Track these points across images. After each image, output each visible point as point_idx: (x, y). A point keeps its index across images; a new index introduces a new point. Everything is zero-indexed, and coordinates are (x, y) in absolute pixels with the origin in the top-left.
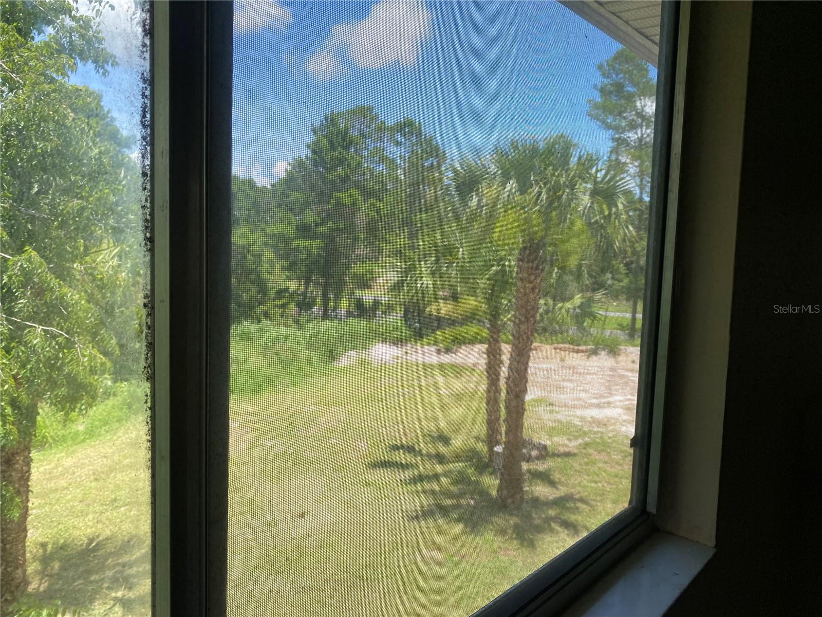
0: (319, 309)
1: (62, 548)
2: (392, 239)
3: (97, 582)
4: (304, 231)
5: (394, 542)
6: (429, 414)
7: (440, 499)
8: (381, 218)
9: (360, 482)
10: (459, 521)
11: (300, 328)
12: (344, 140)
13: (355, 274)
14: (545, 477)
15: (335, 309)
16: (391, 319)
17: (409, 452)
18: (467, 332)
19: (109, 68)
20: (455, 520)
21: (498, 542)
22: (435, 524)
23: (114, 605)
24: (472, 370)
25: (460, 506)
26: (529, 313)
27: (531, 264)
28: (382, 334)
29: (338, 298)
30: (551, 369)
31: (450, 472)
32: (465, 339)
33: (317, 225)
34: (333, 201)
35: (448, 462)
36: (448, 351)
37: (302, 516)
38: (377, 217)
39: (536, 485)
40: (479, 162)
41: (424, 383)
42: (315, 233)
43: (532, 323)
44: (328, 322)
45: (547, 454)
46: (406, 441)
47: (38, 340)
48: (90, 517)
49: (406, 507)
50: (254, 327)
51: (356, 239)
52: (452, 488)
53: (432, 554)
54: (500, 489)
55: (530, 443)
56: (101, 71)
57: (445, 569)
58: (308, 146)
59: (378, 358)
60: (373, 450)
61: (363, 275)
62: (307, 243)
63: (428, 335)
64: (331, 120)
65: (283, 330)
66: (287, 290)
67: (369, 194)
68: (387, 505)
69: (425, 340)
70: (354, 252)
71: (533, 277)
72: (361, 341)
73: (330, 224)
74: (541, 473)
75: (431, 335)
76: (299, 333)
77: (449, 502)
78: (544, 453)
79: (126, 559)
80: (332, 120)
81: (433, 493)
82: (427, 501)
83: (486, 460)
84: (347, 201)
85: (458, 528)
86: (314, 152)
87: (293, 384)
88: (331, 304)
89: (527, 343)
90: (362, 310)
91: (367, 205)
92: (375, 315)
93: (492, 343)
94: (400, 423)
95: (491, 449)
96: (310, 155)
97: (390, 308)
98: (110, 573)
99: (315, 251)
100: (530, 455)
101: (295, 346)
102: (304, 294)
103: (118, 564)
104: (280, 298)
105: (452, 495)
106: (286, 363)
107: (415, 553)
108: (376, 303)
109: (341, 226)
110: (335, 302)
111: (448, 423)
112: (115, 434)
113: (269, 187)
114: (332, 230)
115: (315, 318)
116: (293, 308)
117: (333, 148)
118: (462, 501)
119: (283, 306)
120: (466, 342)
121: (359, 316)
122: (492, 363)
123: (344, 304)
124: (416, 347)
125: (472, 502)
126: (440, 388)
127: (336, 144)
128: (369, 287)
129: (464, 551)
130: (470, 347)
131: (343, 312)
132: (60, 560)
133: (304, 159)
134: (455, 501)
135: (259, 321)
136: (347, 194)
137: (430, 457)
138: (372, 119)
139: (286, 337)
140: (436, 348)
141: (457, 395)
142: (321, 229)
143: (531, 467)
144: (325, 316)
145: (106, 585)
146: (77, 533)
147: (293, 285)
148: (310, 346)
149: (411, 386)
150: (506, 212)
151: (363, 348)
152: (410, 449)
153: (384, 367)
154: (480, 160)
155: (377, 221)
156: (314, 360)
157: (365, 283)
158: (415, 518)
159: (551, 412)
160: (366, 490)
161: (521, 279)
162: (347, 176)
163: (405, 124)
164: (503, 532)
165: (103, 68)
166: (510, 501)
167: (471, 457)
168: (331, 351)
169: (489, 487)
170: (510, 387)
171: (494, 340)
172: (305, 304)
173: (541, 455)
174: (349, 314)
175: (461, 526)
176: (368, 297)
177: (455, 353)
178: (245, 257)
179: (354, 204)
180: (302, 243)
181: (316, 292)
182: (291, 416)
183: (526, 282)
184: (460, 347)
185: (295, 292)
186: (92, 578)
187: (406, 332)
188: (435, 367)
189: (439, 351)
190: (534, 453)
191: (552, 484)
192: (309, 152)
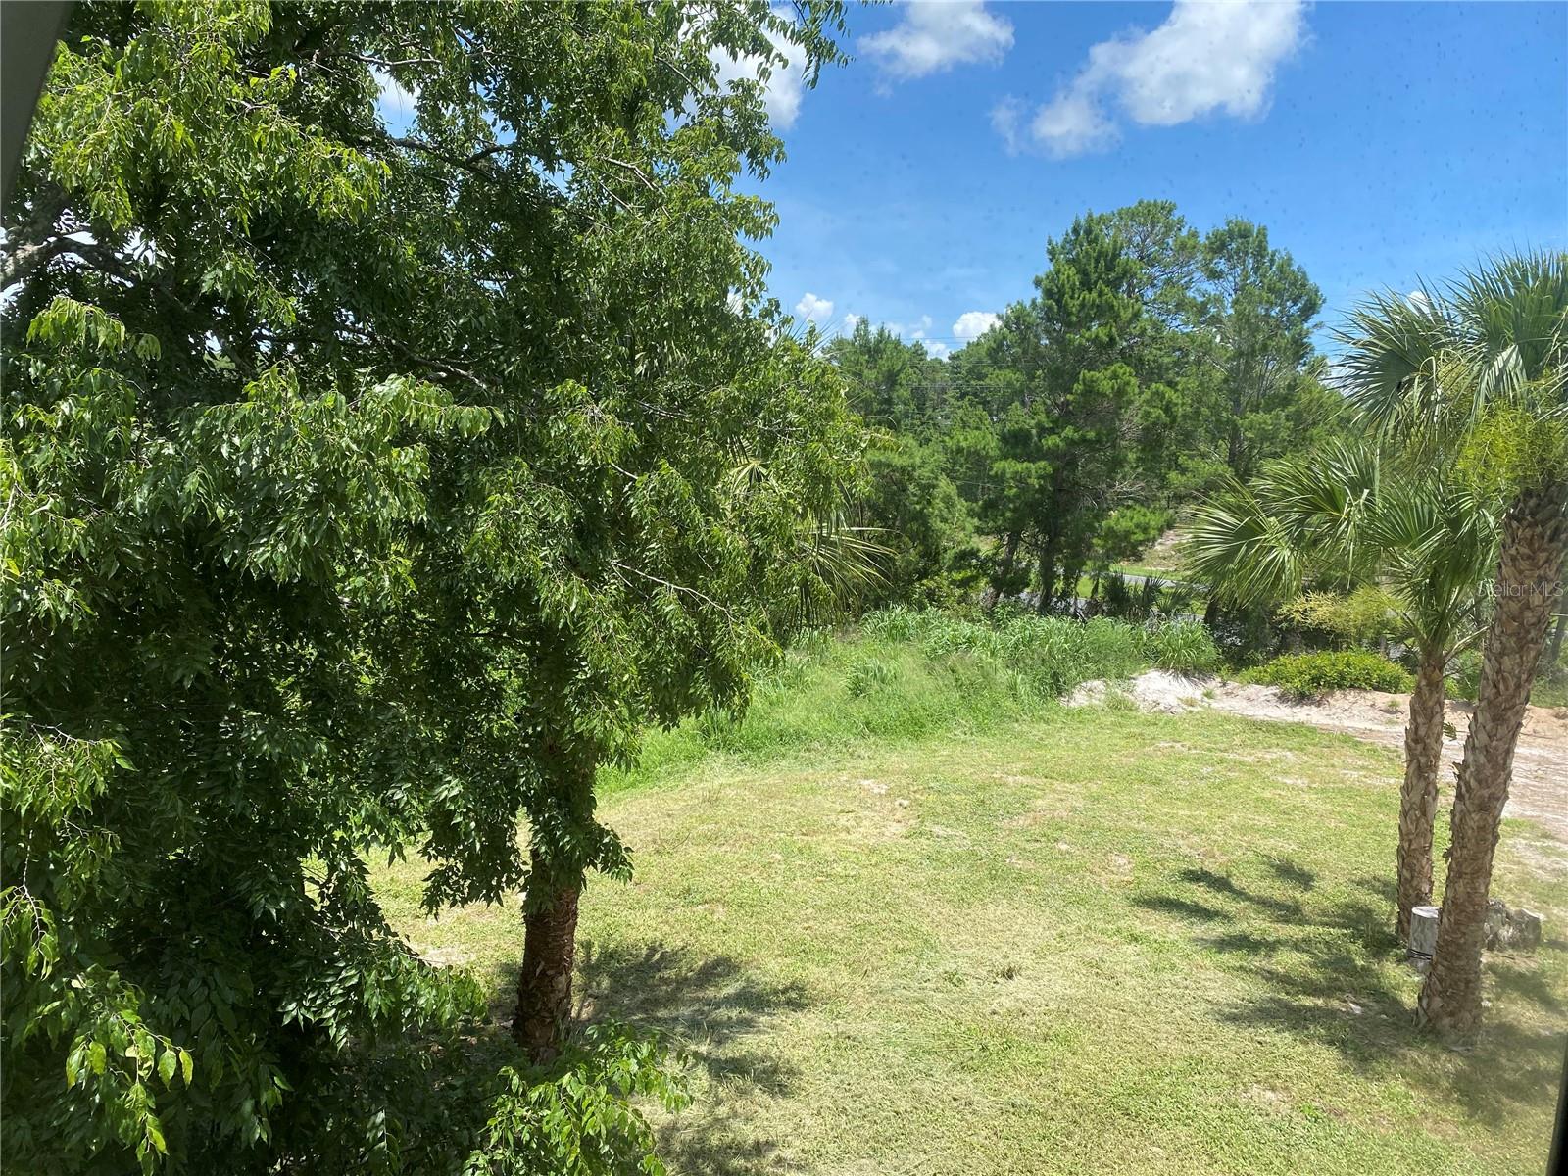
0: (1033, 594)
1: (611, 956)
2: (1190, 464)
3: (666, 1021)
4: (1017, 443)
5: (1191, 1058)
6: (1265, 820)
7: (1287, 993)
8: (1174, 421)
9: (1119, 931)
10: (1331, 1043)
11: (996, 627)
12: (1110, 269)
13: (1111, 530)
14: (1532, 988)
15: (1065, 595)
16: (1179, 624)
17: (1219, 890)
18: (1348, 665)
19: (770, 164)
20: (1320, 1039)
21: (1418, 1100)
22: (1277, 1038)
23: (695, 1065)
24: (1357, 744)
25: (1332, 1014)
26: (1528, 632)
27: (1539, 529)
28: (1158, 654)
29: (1072, 576)
30: (1548, 761)
31: (1307, 940)
32: (1343, 678)
33: (1043, 431)
34: (1078, 387)
35: (1303, 922)
36: (1302, 698)
37: (1009, 975)
38: (1165, 419)
39: (1513, 1001)
40: (1426, 310)
41: (1249, 759)
42: (1039, 449)
43: (1532, 653)
44: (1052, 620)
45: (1537, 941)
46: (1212, 867)
47: (671, 607)
48: (652, 912)
49: (1211, 994)
50: (913, 618)
51: (1117, 463)
52: (1314, 975)
53: (1269, 1094)
54: (1425, 993)
55: (1500, 909)
56: (759, 169)
57: (1299, 1132)
58: (1037, 283)
59: (1150, 698)
60: (1144, 876)
61: (1128, 533)
62: (1020, 467)
63: (1256, 663)
64: (1085, 233)
65: (966, 629)
66: (974, 553)
67: (1149, 373)
68: (1176, 985)
69: (1253, 672)
70: (1111, 486)
71: (1542, 556)
72: (1116, 664)
73: (1069, 432)
74: (1521, 975)
75: (1265, 663)
76: (994, 636)
77: (1309, 1001)
78: (1530, 935)
79: (711, 992)
80: (1088, 232)
81: (1270, 976)
82: (1261, 991)
83: (1392, 930)
84: (1106, 386)
85: (1328, 1058)
86: (1048, 294)
87: (982, 730)
88: (1060, 585)
89: (1513, 696)
90: (1118, 601)
91: (1147, 395)
92: (1146, 615)
93: (1425, 690)
94: (1197, 831)
95: (1405, 910)
96: (1039, 300)
97: (1180, 600)
98: (685, 1012)
99: (1034, 482)
100: (1496, 935)
101: (987, 658)
102: (1007, 563)
103: (698, 999)
104: (959, 569)
105: (1313, 989)
106: (970, 691)
107: (1234, 1086)
108: (1152, 590)
109: (1091, 435)
110: (1068, 584)
111: (1303, 845)
112: (682, 779)
113: (945, 359)
114: (1071, 442)
115: (1025, 610)
116: (983, 589)
117: (1087, 285)
118: (1335, 1004)
119: (964, 583)
120: (1341, 683)
121: (1111, 614)
122: (1422, 732)
123: (1084, 586)
124: (1231, 685)
125: (1358, 1010)
126: (1285, 773)
127: (1094, 277)
128: (1139, 558)
129: (1339, 1104)
130: (1352, 695)
131: (1082, 602)
132: (611, 975)
133: (1028, 308)
134: (1320, 1002)
135: (922, 608)
136: (1109, 373)
137: (1265, 903)
138: (1169, 228)
139: (971, 641)
140: (1274, 689)
141: (1323, 791)
142: (1051, 441)
143: (1499, 961)
144: (1045, 609)
145: (680, 1029)
146: (633, 936)
147: (985, 546)
148: (1014, 662)
149: (1221, 761)
150: (1492, 415)
151: (1119, 676)
152: (1221, 884)
153: (1161, 718)
154: (1431, 305)
155: (1165, 426)
156: (1022, 689)
157: (1129, 548)
158: (1233, 1019)
159: (1546, 852)
160: (1130, 948)
161: (1514, 559)
162: (1112, 339)
163: (1230, 233)
164: (1428, 1082)
165: (761, 163)
166: (1447, 1021)
167: (1355, 919)
168: (1055, 677)
169: (1397, 987)
170: (1467, 784)
171: (1429, 684)
172: (1009, 582)
173: (1524, 940)
174: (1093, 608)
175: (1334, 1052)
176: (1133, 576)
177: (1319, 704)
178: (905, 490)
179: (1120, 393)
180: (1011, 467)
181: (1029, 561)
182: (981, 788)
183: (1524, 565)
184: (1332, 694)
185: (988, 559)
186: (659, 1015)
187: (1211, 651)
188: (1273, 728)
189: (1282, 698)
190: (1506, 933)
191: (1549, 1003)
192: (1038, 295)
